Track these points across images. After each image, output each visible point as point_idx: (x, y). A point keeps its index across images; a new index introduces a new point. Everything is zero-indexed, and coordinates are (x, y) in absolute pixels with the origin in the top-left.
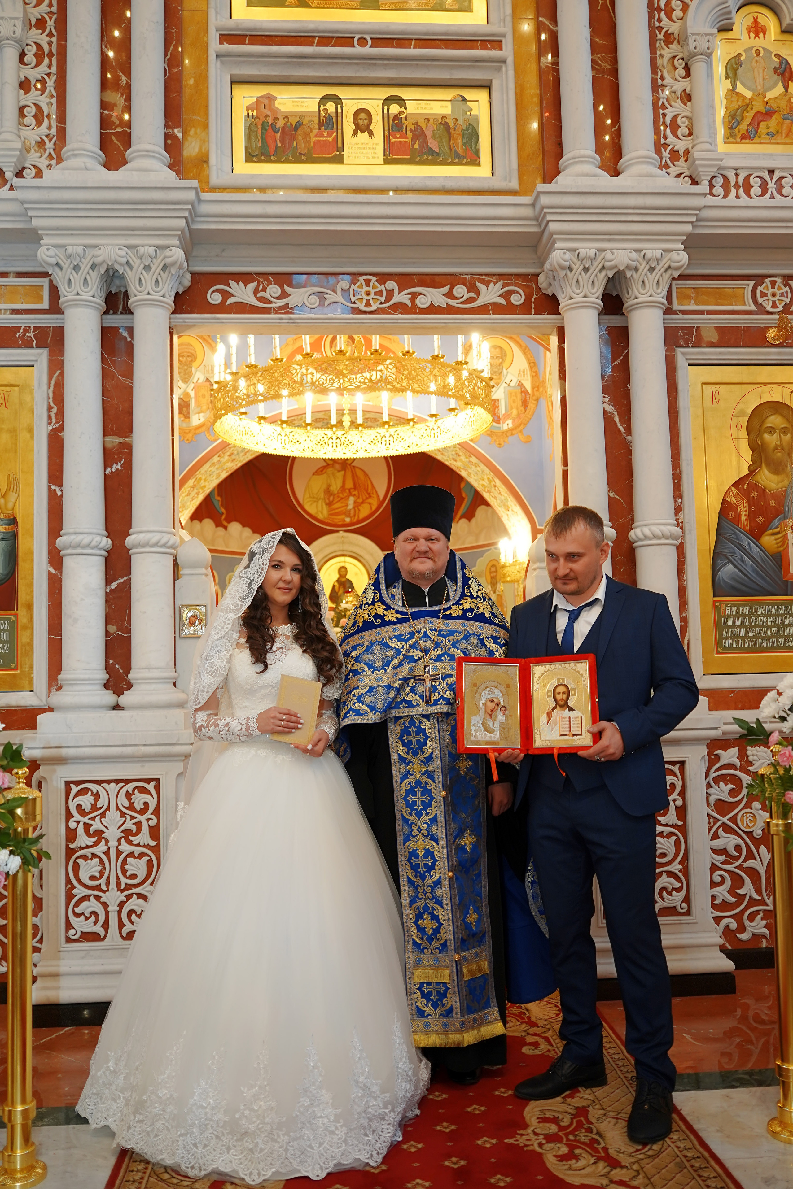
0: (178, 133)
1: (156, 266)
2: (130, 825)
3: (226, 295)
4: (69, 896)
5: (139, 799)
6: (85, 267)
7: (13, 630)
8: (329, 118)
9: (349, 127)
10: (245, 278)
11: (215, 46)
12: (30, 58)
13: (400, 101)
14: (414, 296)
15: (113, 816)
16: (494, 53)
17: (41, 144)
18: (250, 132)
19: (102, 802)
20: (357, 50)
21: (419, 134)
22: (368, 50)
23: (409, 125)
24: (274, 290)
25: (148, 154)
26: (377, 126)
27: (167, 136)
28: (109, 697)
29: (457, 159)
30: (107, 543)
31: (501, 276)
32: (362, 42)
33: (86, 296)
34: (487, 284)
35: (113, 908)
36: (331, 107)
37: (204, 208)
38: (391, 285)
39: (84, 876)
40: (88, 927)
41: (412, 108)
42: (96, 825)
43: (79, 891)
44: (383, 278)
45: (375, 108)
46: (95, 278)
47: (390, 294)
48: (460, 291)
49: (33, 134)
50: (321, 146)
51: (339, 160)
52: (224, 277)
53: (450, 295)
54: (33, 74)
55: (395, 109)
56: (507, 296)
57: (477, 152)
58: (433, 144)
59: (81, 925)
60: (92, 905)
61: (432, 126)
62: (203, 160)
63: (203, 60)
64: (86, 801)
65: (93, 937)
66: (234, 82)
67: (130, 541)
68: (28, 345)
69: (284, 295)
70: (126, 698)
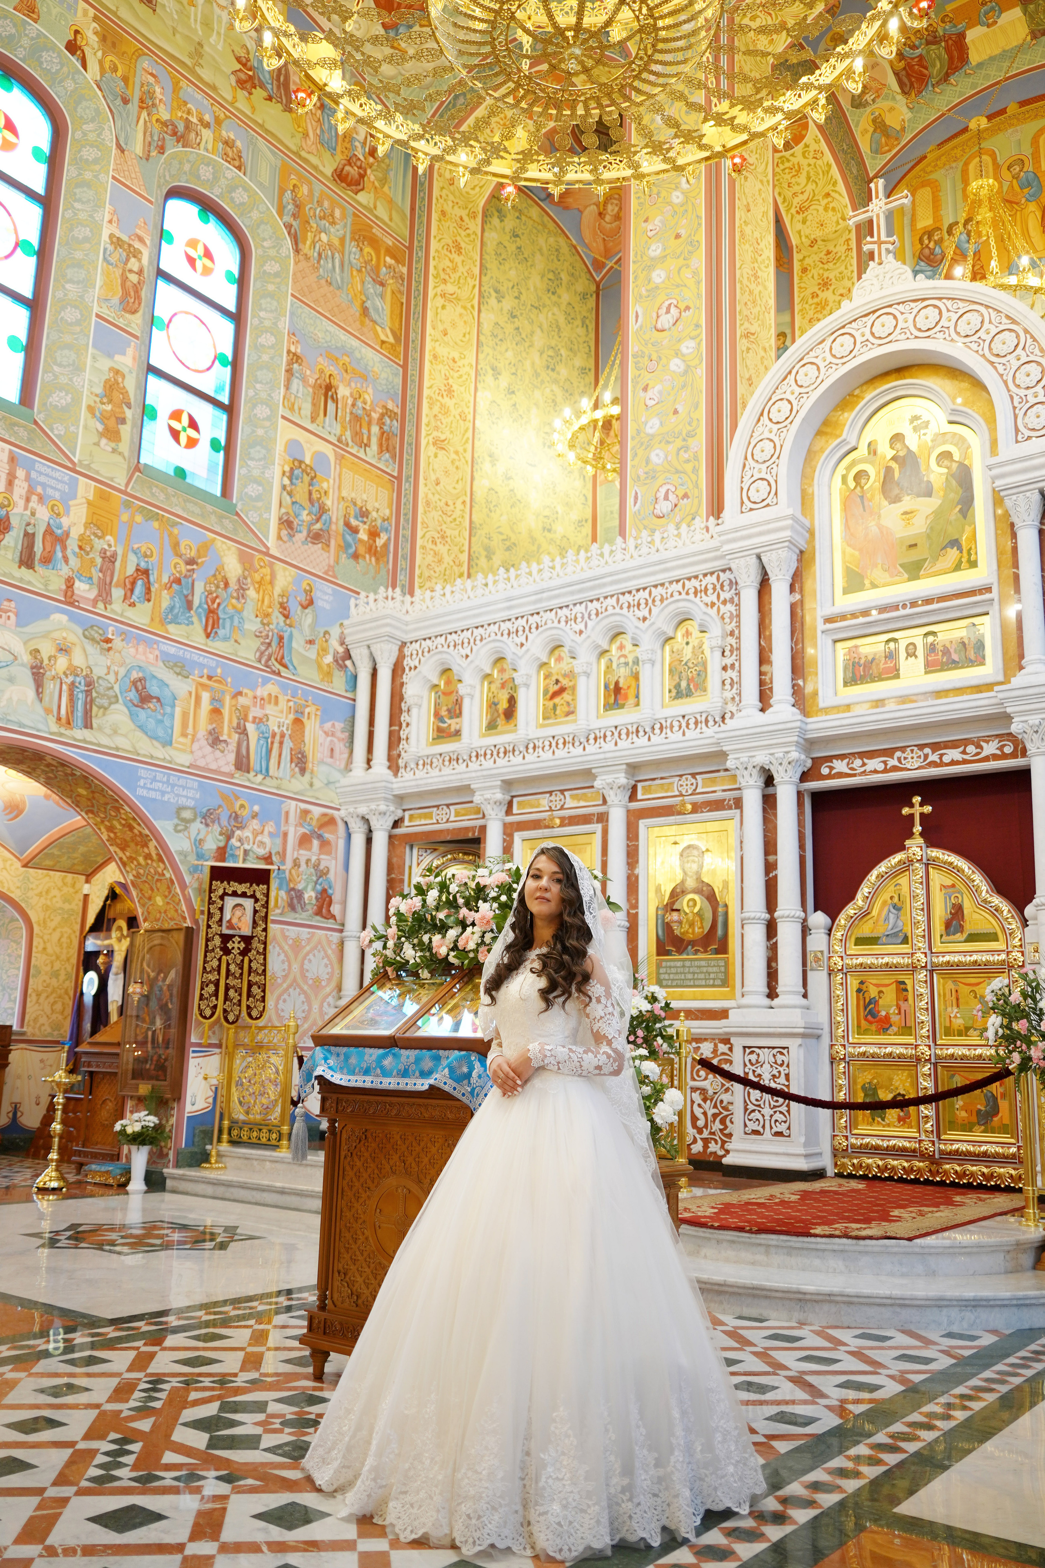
0: (800, 682)
1: (785, 763)
2: (775, 1072)
3: (831, 768)
4: (746, 1109)
5: (780, 1058)
6: (750, 767)
7: (727, 965)
8: (891, 653)
9: (903, 654)
10: (841, 757)
11: (821, 626)
12: (727, 653)
13: (934, 633)
14: (941, 755)
15: (766, 1066)
16: (987, 596)
17: (733, 699)
18: (845, 669)
19: (761, 1059)
20: (902, 612)
21: (946, 652)
22: (908, 611)
23: (940, 648)
24: (858, 762)
25: (780, 702)
26: (920, 652)
27: (793, 686)
28: (767, 1001)
29: (971, 663)
30: (768, 916)
31: (997, 736)
32: (904, 606)
33: (752, 782)
34: (987, 742)
35: (767, 1118)
36: (892, 645)
37: (810, 727)
38: (927, 750)
39: (753, 1099)
40: (756, 1127)
41: (941, 637)
42: (759, 1071)
43: (751, 1107)
44: (921, 747)
45: (919, 642)
46: (755, 772)
47: (926, 756)
48: (971, 749)
49: (728, 695)
50: (887, 671)
51: (897, 676)
52: (830, 759)
53: (964, 752)
54: (728, 661)
55: (931, 639)
56: (1001, 748)
57: (984, 657)
58: (955, 657)
59: (752, 1126)
60: (756, 1115)
61: (954, 645)
62: (815, 694)
63: (814, 637)
64: (753, 1057)
65: (756, 1132)
66: (835, 641)
67: (776, 914)
68: (730, 808)
69: (864, 764)
70: (776, 1001)
